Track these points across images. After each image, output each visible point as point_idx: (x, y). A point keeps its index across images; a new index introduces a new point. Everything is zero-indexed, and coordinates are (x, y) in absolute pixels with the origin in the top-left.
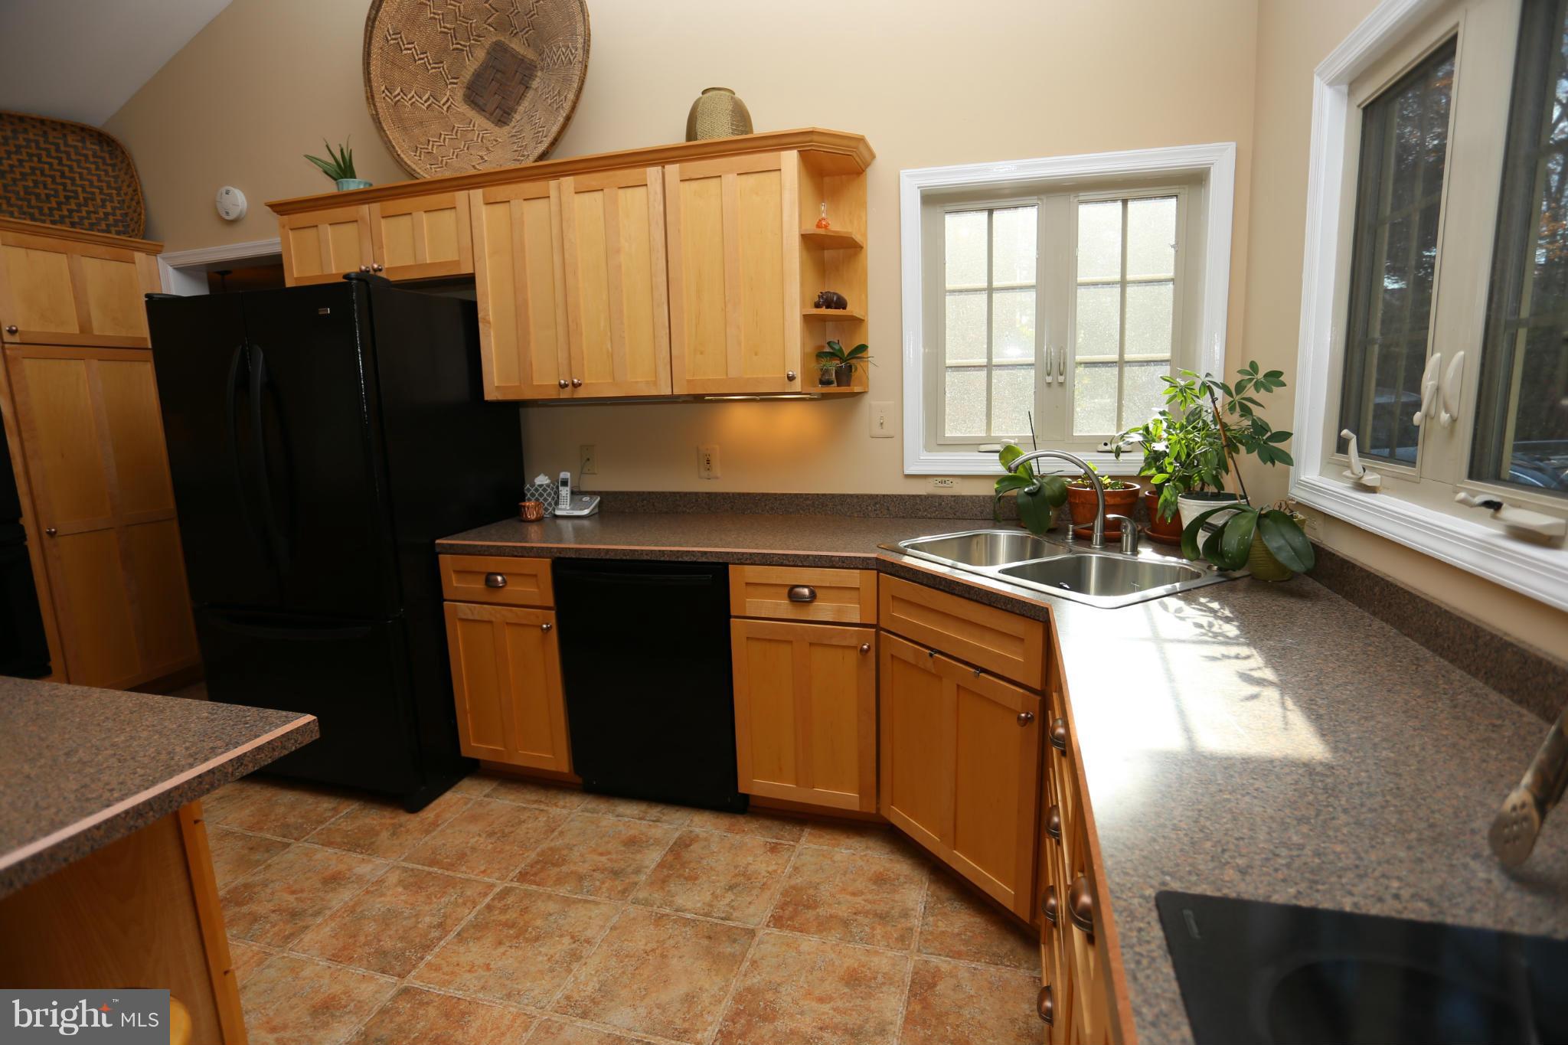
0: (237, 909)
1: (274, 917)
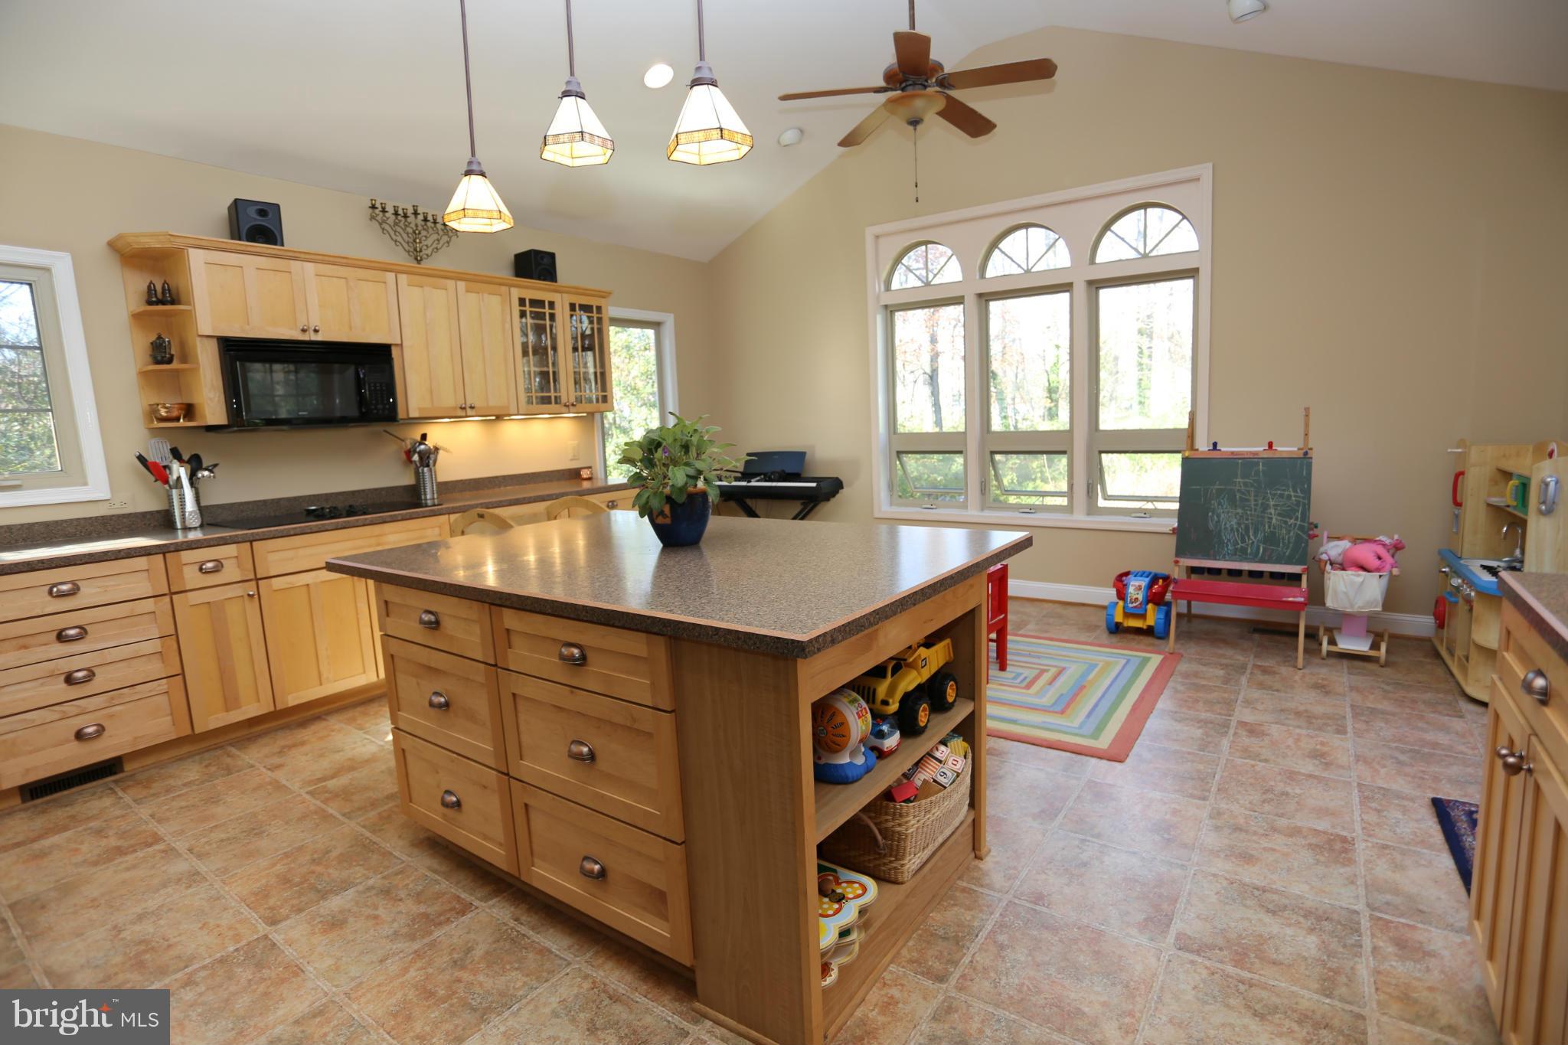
0: (429, 910)
1: (402, 894)
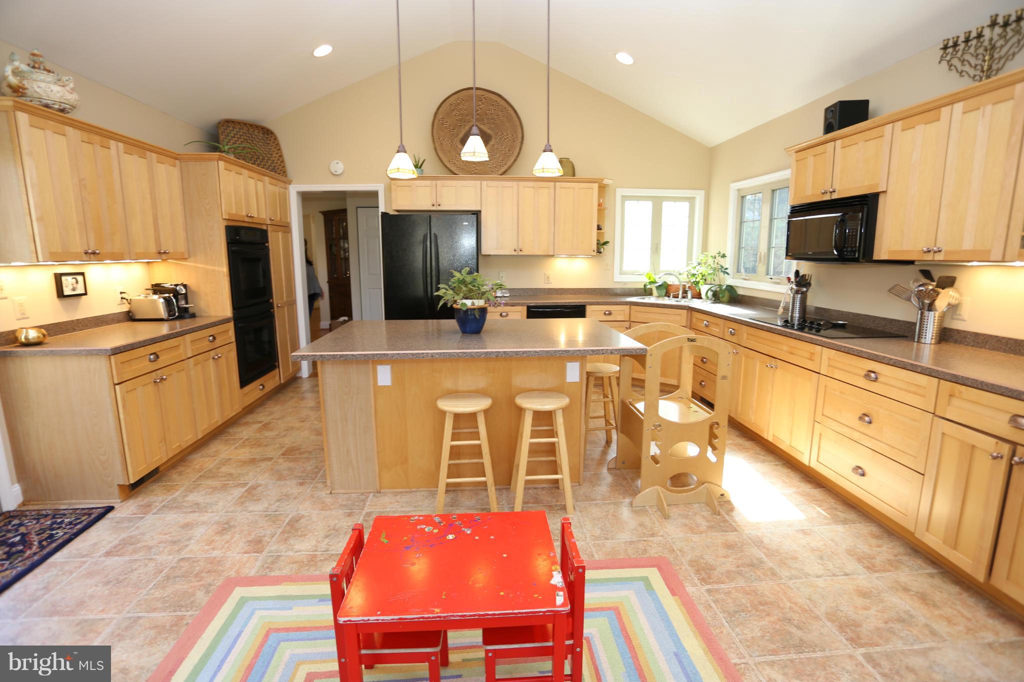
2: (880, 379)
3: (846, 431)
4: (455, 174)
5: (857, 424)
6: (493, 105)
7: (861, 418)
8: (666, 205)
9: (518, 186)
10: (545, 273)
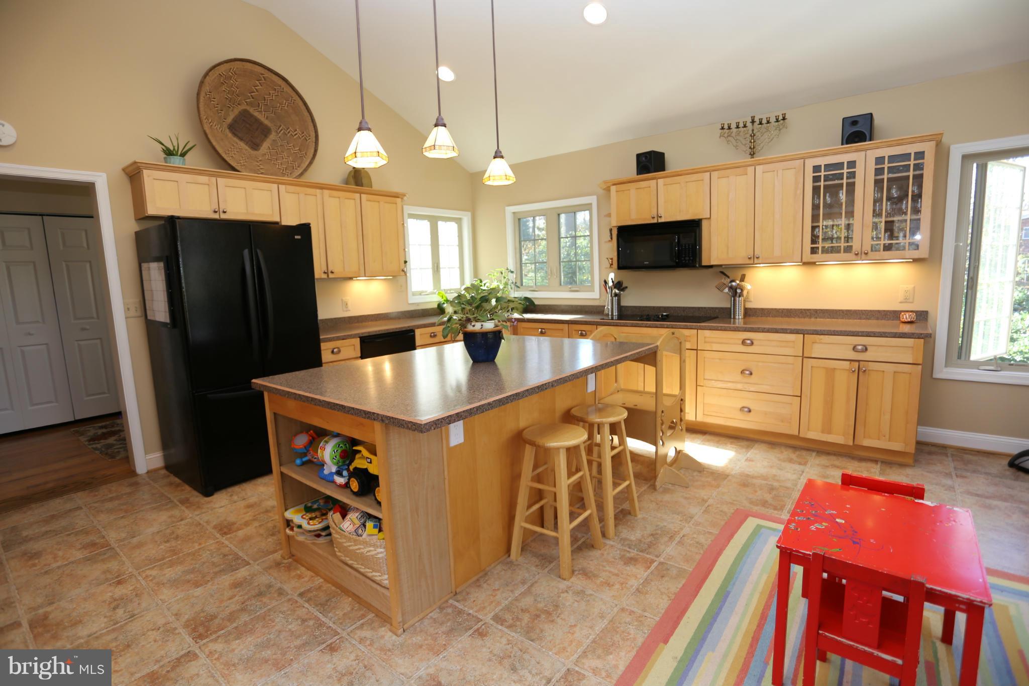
2: (755, 342)
3: (729, 385)
4: (238, 171)
5: (739, 377)
6: (275, 90)
7: (742, 372)
8: (441, 224)
9: (322, 194)
10: (342, 300)
